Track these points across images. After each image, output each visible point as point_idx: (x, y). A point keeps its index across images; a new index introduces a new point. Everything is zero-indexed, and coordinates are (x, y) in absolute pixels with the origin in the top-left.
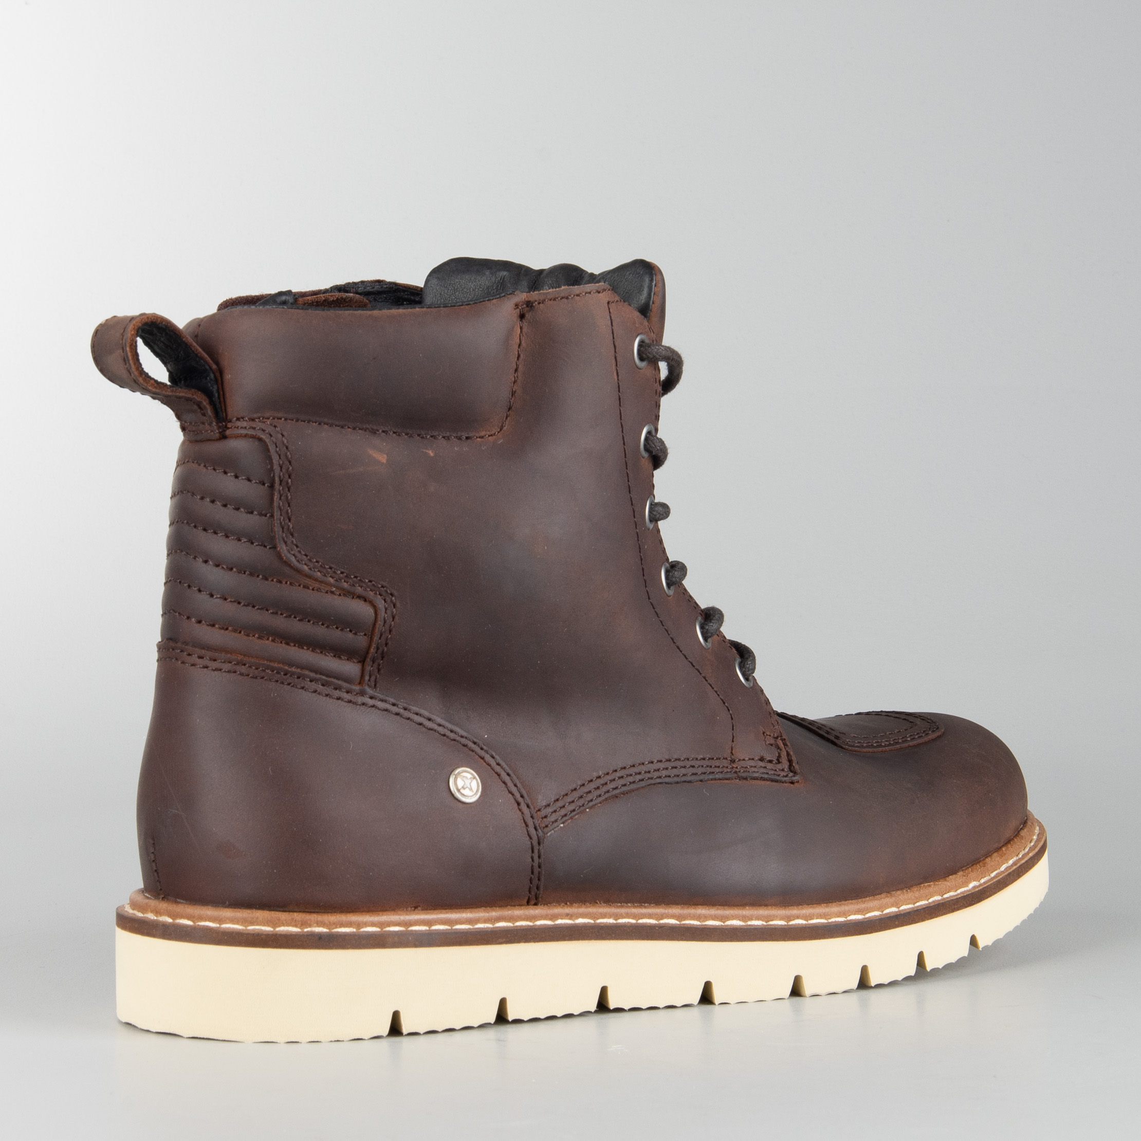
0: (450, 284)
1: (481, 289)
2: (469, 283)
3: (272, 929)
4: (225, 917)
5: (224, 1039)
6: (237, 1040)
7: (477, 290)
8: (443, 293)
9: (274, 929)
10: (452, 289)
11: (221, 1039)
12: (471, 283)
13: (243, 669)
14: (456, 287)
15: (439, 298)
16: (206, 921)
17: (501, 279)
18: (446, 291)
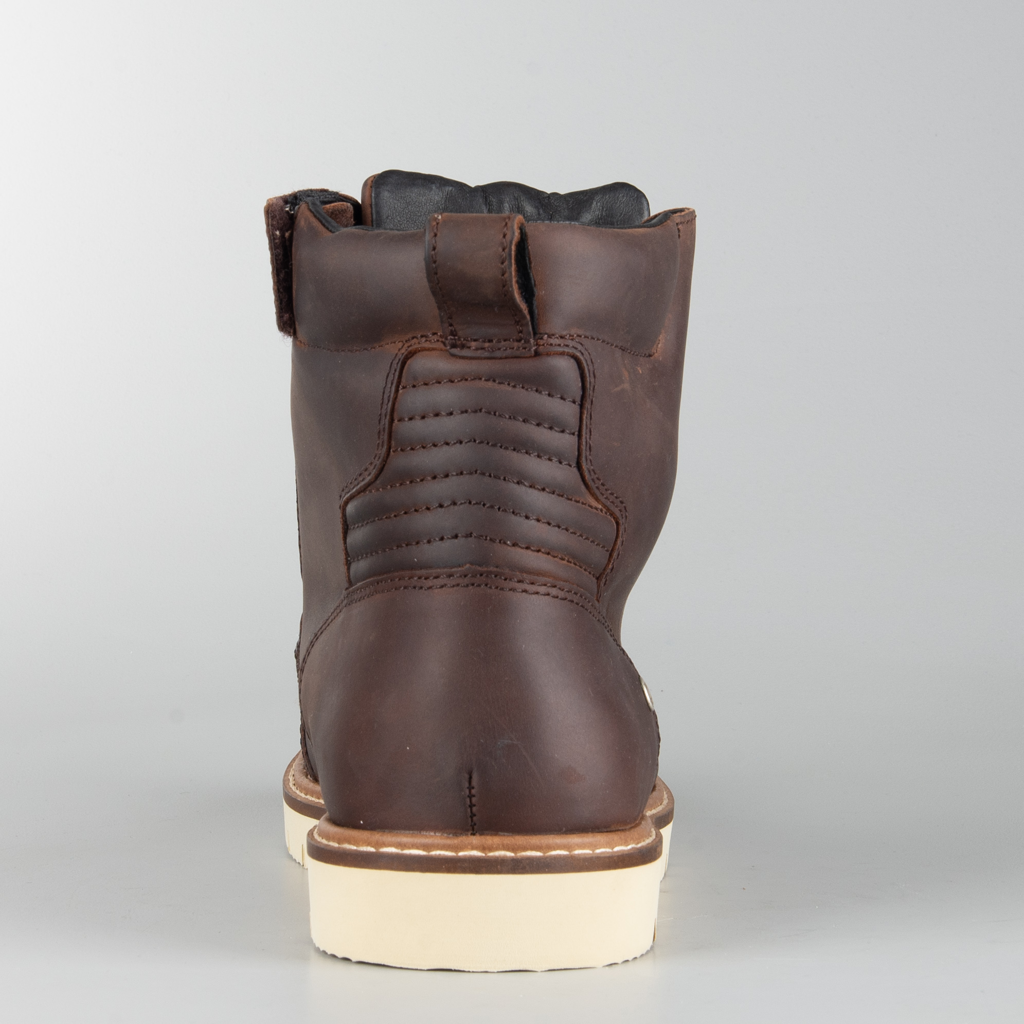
0: (401, 197)
1: (432, 204)
2: (420, 196)
3: (591, 852)
4: (574, 843)
5: (580, 967)
6: (591, 966)
7: (428, 204)
8: (396, 206)
9: (593, 851)
10: (404, 203)
11: (577, 967)
12: (421, 197)
13: (554, 591)
14: (408, 201)
15: (394, 211)
16: (555, 849)
17: (447, 194)
18: (399, 204)
